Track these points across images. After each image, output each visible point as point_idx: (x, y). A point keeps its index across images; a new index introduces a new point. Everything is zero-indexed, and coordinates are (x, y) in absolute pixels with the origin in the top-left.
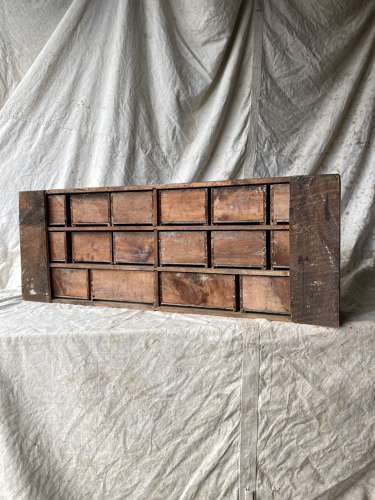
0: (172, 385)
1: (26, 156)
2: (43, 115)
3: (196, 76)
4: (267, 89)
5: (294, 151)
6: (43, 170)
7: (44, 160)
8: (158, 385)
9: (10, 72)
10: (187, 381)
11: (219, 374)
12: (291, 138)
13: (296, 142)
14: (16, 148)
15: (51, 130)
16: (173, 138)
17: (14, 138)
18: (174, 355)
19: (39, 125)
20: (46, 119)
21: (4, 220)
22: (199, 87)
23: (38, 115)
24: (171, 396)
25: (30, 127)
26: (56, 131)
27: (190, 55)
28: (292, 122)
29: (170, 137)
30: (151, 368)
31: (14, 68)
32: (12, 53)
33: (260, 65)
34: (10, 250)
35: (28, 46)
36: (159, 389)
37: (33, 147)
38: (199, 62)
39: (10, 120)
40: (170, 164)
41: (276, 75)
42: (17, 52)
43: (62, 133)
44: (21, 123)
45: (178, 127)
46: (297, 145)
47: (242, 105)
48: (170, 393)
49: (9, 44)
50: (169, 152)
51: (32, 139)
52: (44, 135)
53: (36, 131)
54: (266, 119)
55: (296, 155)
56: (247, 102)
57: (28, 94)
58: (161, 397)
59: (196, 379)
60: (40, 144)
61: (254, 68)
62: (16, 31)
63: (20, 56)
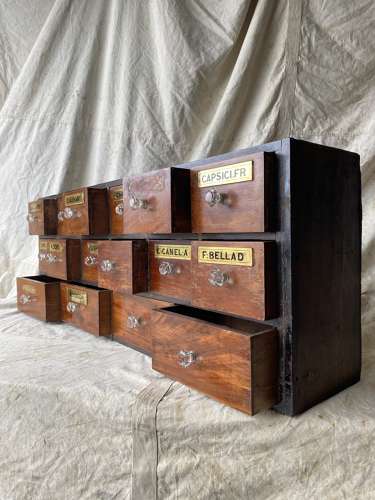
0: (39, 463)
1: (22, 157)
2: (37, 111)
3: (212, 39)
4: (310, 45)
5: (352, 128)
6: (38, 172)
7: (40, 160)
8: (22, 461)
9: (9, 70)
10: (57, 462)
11: (99, 461)
12: (349, 110)
13: (356, 114)
14: (14, 149)
15: (45, 127)
16: (181, 121)
17: (11, 139)
18: (41, 421)
19: (34, 122)
20: (41, 114)
21: (4, 227)
22: (216, 51)
23: (32, 112)
24: (37, 478)
25: (26, 125)
26: (51, 128)
27: (204, 15)
28: (350, 87)
29: (177, 121)
30: (13, 434)
31: (12, 64)
32: (10, 49)
33: (299, 14)
34: (11, 259)
35: (25, 38)
36: (23, 464)
37: (28, 148)
38: (216, 21)
39: (7, 120)
40: (179, 155)
41: (325, 24)
42: (14, 48)
43: (57, 129)
44: (17, 121)
45: (187, 107)
46: (358, 119)
47: (272, 71)
48: (36, 474)
49: (7, 39)
50: (177, 140)
51: (27, 139)
52: (38, 133)
53: (31, 129)
54: (308, 86)
55: (355, 132)
56: (279, 66)
57: (22, 89)
58: (26, 478)
59: (69, 462)
60: (34, 144)
61: (291, 20)
62: (12, 25)
63: (17, 51)
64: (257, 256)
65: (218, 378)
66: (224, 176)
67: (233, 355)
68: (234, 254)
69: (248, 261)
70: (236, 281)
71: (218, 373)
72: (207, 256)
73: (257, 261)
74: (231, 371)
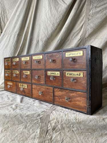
9: (6, 19)
31: (7, 17)
32: (6, 13)
35: (11, 10)
42: (7, 12)
62: (7, 5)
63: (8, 13)
64: (84, 75)
65: (76, 104)
66: (74, 54)
67: (81, 98)
68: (77, 74)
69: (82, 76)
70: (77, 81)
71: (76, 102)
72: (69, 74)
73: (84, 76)
74: (80, 101)
